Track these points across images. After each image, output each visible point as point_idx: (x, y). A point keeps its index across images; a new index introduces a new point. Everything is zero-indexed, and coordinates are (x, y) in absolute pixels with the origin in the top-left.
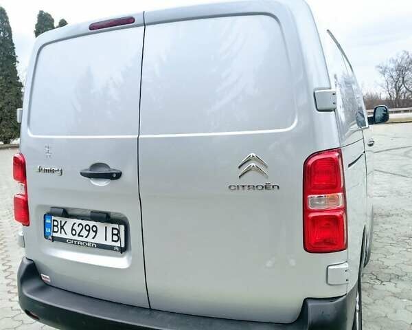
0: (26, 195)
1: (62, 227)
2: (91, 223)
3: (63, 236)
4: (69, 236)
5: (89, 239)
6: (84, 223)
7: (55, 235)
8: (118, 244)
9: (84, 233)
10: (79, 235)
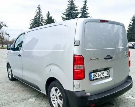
0: (84, 69)
1: (96, 76)
2: (103, 72)
3: (96, 78)
4: (98, 77)
5: (103, 76)
6: (101, 72)
7: (94, 78)
8: (109, 75)
9: (101, 75)
10: (100, 76)
